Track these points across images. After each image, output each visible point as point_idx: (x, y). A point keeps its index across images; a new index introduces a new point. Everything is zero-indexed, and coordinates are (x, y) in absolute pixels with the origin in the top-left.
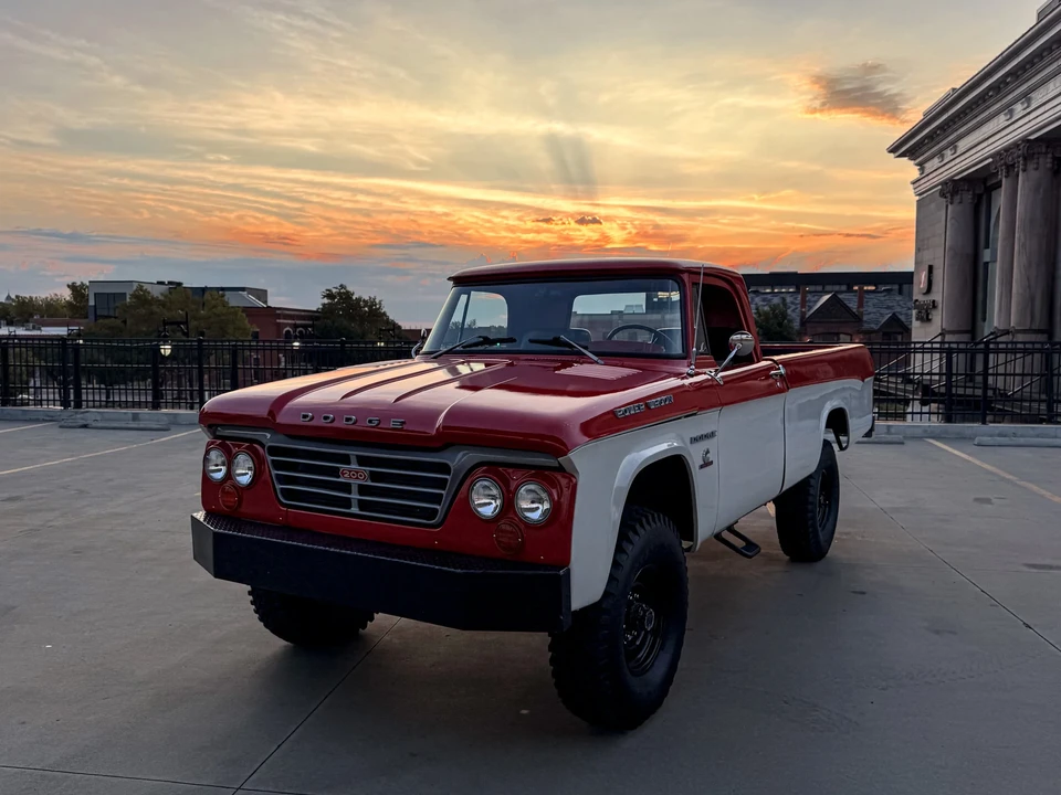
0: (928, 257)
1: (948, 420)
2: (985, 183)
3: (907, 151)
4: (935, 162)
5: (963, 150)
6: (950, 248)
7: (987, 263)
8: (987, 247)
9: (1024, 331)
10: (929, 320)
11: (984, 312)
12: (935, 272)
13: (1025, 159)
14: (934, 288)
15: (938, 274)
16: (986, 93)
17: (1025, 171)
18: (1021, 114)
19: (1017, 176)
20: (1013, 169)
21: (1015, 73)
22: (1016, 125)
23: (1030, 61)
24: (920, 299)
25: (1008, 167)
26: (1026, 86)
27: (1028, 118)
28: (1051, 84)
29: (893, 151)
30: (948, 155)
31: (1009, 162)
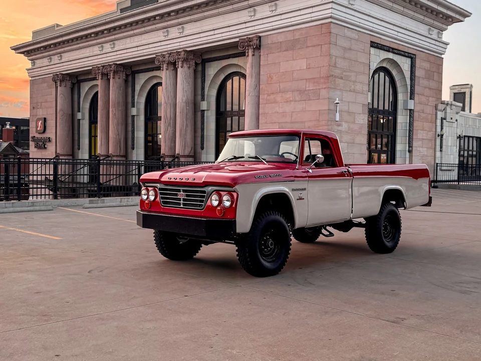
0: (41, 113)
1: (55, 197)
2: (77, 77)
3: (27, 51)
4: (45, 62)
5: (66, 59)
6: (61, 110)
7: (80, 120)
8: (79, 111)
9: (117, 156)
10: (45, 148)
11: (79, 145)
12: (49, 123)
13: (114, 73)
14: (48, 130)
15: (51, 123)
16: (90, 34)
17: (113, 78)
18: (110, 50)
19: (109, 80)
20: (105, 76)
21: (109, 30)
22: (108, 55)
23: (120, 27)
24: (37, 135)
25: (103, 74)
26: (113, 37)
27: (115, 53)
28: (128, 40)
29: (15, 49)
30: (56, 59)
31: (105, 72)
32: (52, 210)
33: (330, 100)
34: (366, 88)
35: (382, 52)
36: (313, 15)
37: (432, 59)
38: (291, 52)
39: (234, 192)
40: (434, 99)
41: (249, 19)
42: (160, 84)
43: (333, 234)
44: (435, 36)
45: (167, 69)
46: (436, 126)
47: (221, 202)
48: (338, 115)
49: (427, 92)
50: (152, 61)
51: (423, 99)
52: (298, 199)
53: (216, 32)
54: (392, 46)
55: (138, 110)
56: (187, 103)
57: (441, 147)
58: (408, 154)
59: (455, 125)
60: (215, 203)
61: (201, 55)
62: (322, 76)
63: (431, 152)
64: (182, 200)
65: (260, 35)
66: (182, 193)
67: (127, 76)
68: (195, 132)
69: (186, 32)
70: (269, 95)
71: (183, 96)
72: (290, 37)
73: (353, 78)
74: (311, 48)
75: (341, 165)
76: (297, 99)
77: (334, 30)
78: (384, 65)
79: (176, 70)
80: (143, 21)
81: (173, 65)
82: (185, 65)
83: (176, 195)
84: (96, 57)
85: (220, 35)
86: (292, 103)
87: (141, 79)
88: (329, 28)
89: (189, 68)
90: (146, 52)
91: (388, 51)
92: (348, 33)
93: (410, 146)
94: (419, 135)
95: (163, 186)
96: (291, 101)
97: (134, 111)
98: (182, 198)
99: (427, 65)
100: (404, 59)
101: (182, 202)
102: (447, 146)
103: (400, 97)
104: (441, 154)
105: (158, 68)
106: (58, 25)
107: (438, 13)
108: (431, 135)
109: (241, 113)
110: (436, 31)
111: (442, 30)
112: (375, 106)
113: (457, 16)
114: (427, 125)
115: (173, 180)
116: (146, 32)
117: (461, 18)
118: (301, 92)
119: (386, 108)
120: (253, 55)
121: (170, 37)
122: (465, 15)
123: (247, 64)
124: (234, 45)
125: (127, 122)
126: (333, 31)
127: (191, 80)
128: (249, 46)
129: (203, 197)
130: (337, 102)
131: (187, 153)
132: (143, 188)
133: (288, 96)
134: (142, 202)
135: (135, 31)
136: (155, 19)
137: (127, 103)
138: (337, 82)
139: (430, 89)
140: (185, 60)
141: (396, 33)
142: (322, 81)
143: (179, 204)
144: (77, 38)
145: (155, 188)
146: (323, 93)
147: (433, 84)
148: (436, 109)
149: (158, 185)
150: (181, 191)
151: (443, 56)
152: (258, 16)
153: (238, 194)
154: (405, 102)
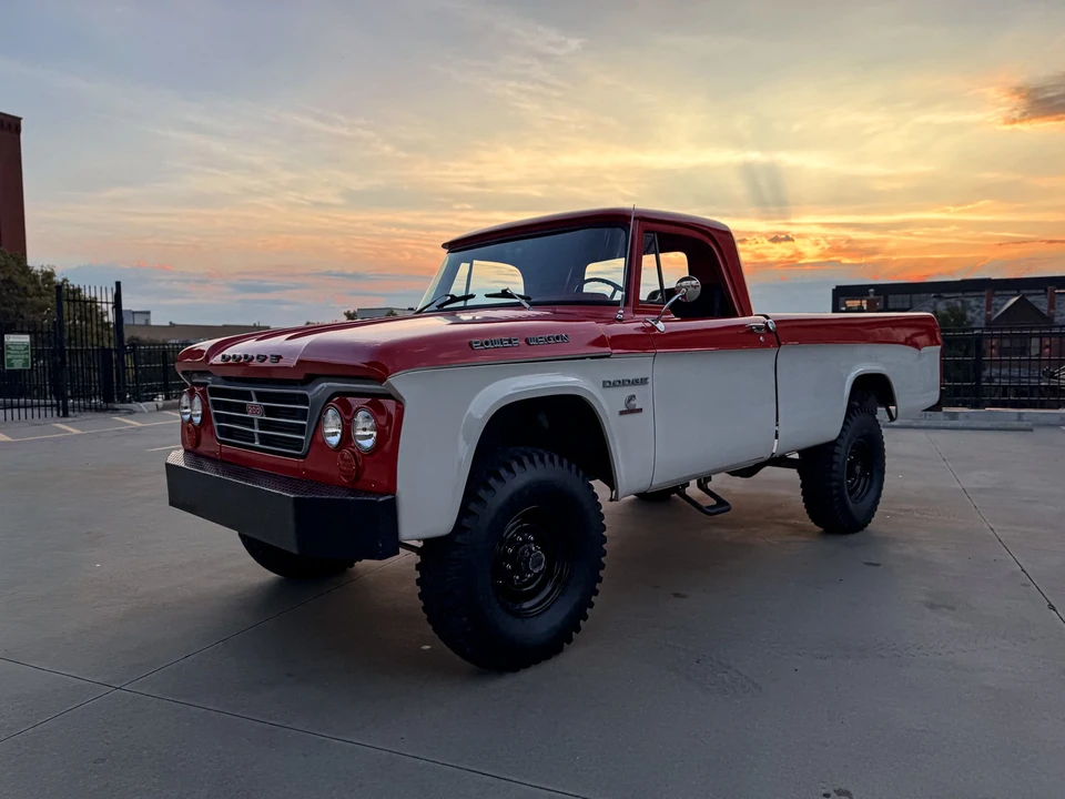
39: (389, 396)
43: (727, 504)
47: (347, 434)
52: (622, 413)
64: (256, 423)
66: (255, 402)
83: (241, 408)
95: (218, 383)
98: (255, 417)
101: (257, 430)
129: (303, 415)
143: (252, 436)
145: (205, 390)
150: (253, 395)
153: (399, 405)
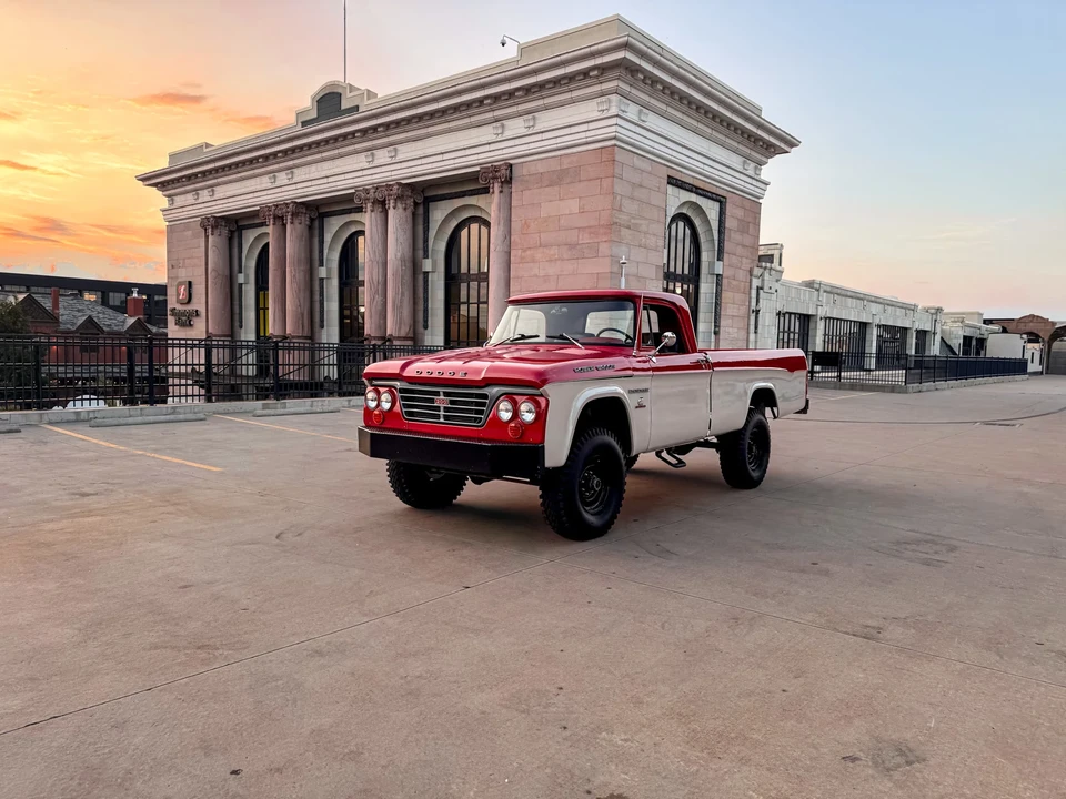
0: (184, 275)
1: (209, 400)
2: (236, 222)
3: (158, 183)
4: (190, 198)
5: (221, 196)
6: (213, 270)
7: (242, 284)
8: (240, 272)
9: (299, 337)
10: (191, 325)
11: (241, 322)
12: (194, 287)
13: (292, 215)
14: (194, 299)
15: (199, 290)
16: (257, 158)
17: (292, 223)
18: (286, 182)
19: (284, 225)
20: (280, 220)
21: (285, 152)
22: (283, 189)
23: (301, 148)
24: (179, 307)
25: (276, 217)
26: (291, 163)
27: (294, 187)
28: (313, 167)
29: (143, 180)
30: (205, 196)
31: (278, 215)
32: (204, 420)
33: (614, 259)
34: (661, 243)
35: (682, 191)
36: (588, 134)
37: (747, 204)
38: (556, 188)
39: (541, 395)
40: (749, 261)
41: (494, 138)
42: (362, 233)
43: (683, 463)
44: (751, 173)
45: (372, 211)
46: (750, 298)
47: (516, 414)
48: (623, 279)
49: (739, 250)
50: (349, 198)
51: (734, 260)
52: (636, 407)
53: (446, 156)
54: (695, 184)
55: (329, 270)
56: (403, 260)
57: (756, 328)
58: (713, 335)
59: (774, 297)
60: (506, 416)
61: (423, 191)
62: (602, 223)
63: (743, 333)
64: (442, 409)
65: (511, 162)
66: (442, 397)
67: (312, 220)
68: (415, 303)
69: (400, 157)
70: (525, 251)
71: (397, 251)
72: (554, 166)
73: (644, 228)
74: (586, 183)
75: (694, 350)
76: (565, 257)
77: (620, 156)
78: (684, 211)
79: (385, 212)
80: (336, 139)
81: (382, 204)
82: (399, 205)
83: (432, 401)
84: (265, 193)
85: (452, 162)
86: (558, 262)
87: (333, 225)
88: (613, 154)
89: (405, 209)
90: (340, 185)
91: (691, 191)
92: (638, 162)
93: (717, 325)
94: (729, 309)
95: (406, 386)
96: (556, 260)
97: (322, 272)
98: (442, 406)
99: (740, 213)
100: (711, 202)
101: (442, 413)
102: (764, 326)
103: (705, 256)
104: (756, 337)
105: (360, 210)
106: (208, 145)
107: (758, 139)
108: (743, 310)
109: (483, 277)
110: (752, 165)
111: (760, 164)
112: (672, 269)
113: (782, 146)
114: (739, 297)
115: (424, 375)
116: (341, 156)
117: (787, 148)
118: (572, 246)
119: (686, 272)
120: (501, 192)
121: (376, 163)
122: (791, 143)
123: (491, 205)
124: (473, 177)
125: (313, 288)
126: (617, 158)
127: (409, 226)
128: (494, 178)
129: (483, 404)
130: (623, 261)
131: (403, 334)
132: (369, 388)
133: (552, 252)
134: (368, 412)
135: (324, 155)
136: (354, 137)
137: (312, 260)
138: (622, 233)
139: (744, 246)
140: (399, 198)
141: (702, 166)
142: (601, 231)
143: (438, 417)
144: (237, 164)
145: (391, 389)
146: (604, 248)
147: (747, 240)
148: (751, 275)
149: (398, 384)
150: (441, 393)
151: (760, 201)
152: (508, 134)
153: (547, 400)
154: (711, 265)
